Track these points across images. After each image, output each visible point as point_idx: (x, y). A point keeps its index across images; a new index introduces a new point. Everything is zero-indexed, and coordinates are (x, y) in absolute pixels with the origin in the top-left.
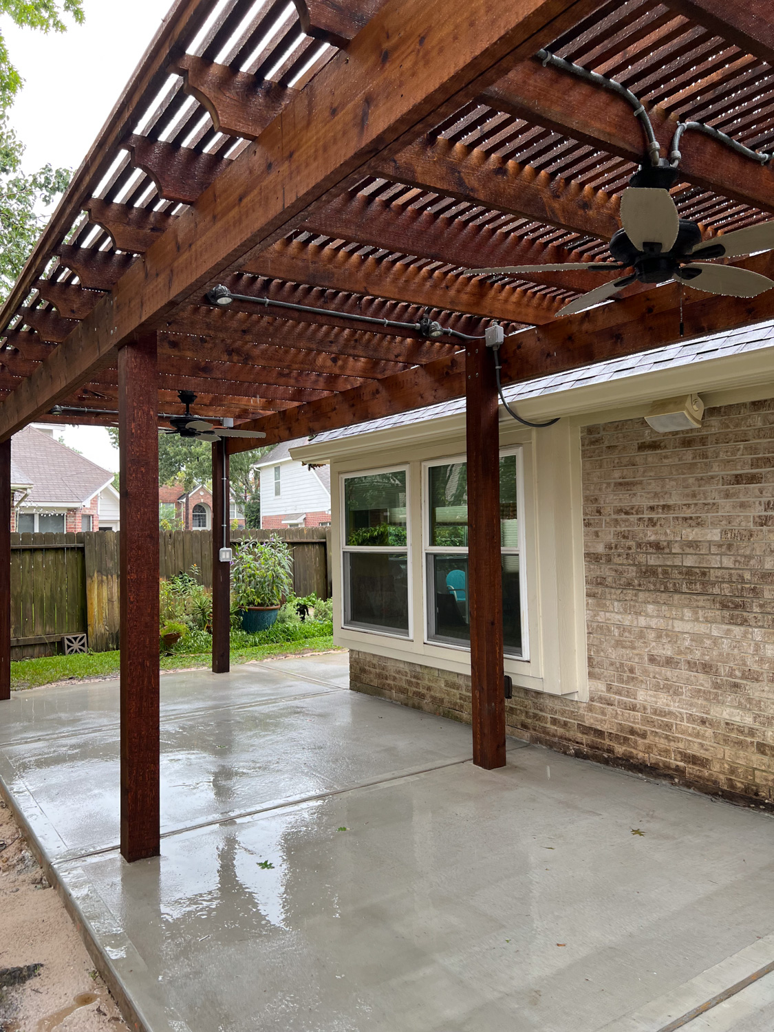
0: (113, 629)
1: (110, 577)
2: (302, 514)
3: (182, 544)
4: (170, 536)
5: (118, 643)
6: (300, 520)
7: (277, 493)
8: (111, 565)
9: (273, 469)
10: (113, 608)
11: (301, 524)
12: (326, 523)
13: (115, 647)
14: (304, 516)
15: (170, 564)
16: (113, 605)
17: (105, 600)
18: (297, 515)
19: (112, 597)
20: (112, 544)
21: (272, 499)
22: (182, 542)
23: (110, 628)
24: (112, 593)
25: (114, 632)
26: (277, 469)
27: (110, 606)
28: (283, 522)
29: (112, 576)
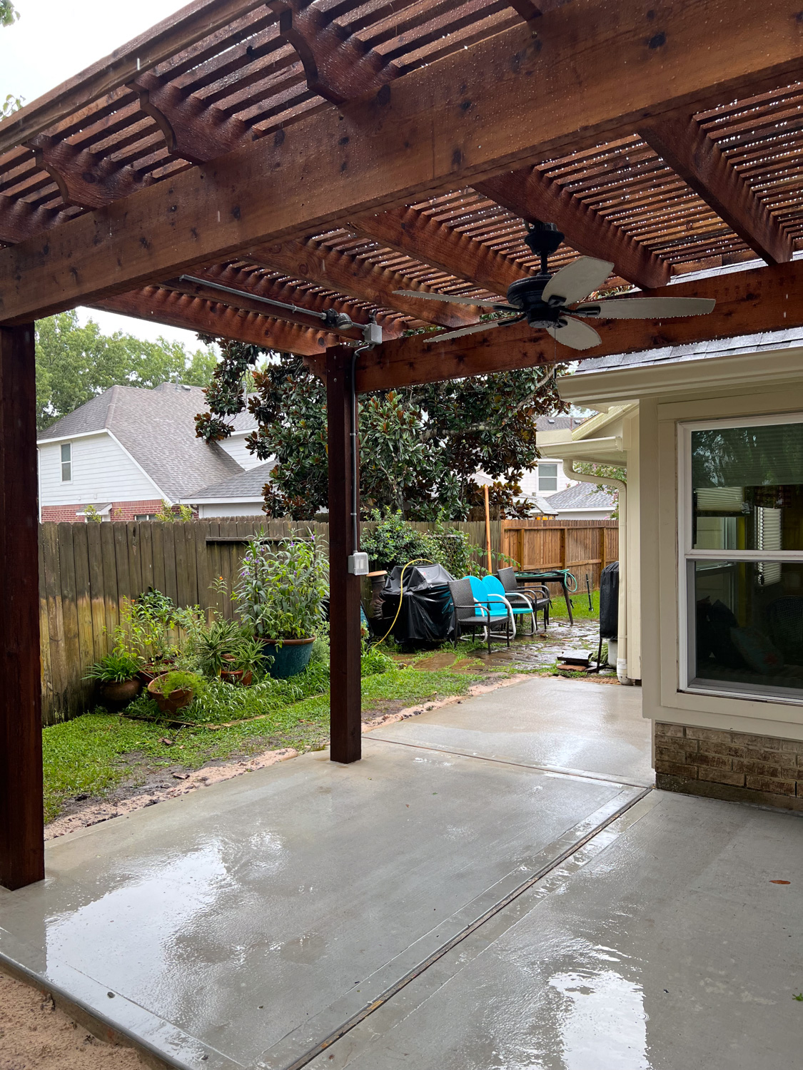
0: (59, 687)
1: (51, 600)
2: (105, 505)
3: (150, 544)
4: (134, 531)
5: (67, 709)
6: (105, 511)
7: (66, 475)
8: (52, 580)
9: (60, 448)
10: (57, 652)
11: (105, 516)
12: (145, 516)
13: (63, 717)
14: (110, 507)
15: (135, 577)
16: (57, 646)
18: (101, 506)
19: (56, 634)
20: (54, 544)
21: (58, 484)
22: (149, 540)
23: (55, 686)
24: (55, 627)
25: (61, 692)
26: (66, 447)
27: (54, 648)
28: (78, 514)
29: (55, 598)
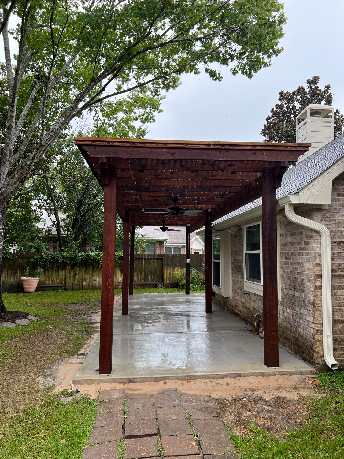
0: (171, 282)
1: (170, 267)
8: (170, 264)
10: (171, 276)
13: (171, 287)
17: (169, 274)
24: (170, 272)
